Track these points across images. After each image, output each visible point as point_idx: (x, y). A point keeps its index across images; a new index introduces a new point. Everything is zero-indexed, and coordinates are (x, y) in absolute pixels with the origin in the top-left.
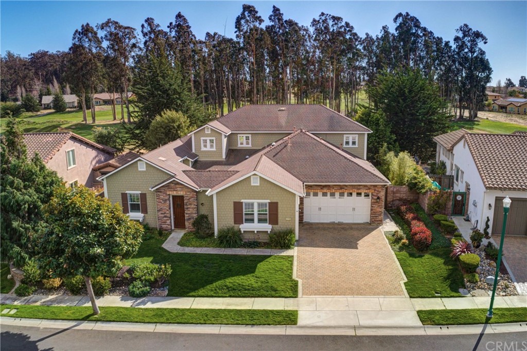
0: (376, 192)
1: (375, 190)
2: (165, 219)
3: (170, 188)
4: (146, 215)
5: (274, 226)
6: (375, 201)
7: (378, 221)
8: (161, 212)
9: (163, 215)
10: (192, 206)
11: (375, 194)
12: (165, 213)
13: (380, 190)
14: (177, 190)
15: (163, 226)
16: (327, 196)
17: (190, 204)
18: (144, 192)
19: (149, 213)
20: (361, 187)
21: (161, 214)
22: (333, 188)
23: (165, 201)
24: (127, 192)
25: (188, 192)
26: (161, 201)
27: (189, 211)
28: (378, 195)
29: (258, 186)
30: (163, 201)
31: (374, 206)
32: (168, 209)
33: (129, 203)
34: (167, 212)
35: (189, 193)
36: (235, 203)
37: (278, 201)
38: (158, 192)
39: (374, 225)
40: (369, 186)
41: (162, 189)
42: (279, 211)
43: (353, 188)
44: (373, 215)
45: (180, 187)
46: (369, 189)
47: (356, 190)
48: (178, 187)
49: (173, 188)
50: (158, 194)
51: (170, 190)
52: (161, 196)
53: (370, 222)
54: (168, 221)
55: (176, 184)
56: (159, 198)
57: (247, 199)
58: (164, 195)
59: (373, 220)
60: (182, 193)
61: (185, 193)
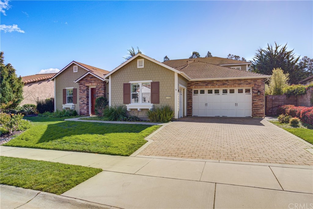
0: (256, 86)
2: (83, 105)
4: (76, 105)
5: (156, 105)
6: (256, 95)
7: (259, 114)
8: (81, 100)
9: (82, 103)
11: (255, 88)
12: (84, 101)
13: (260, 84)
14: (91, 82)
15: (82, 111)
16: (212, 93)
17: (100, 93)
18: (76, 88)
19: (77, 103)
20: (242, 82)
21: (82, 101)
22: (217, 84)
23: (84, 91)
24: (66, 88)
25: (99, 83)
26: (82, 91)
28: (259, 89)
29: (142, 68)
31: (255, 99)
32: (85, 97)
33: (67, 96)
35: (99, 84)
36: (124, 84)
37: (159, 81)
38: (80, 84)
39: (256, 117)
40: (249, 81)
41: (83, 82)
42: (160, 90)
43: (235, 84)
44: (255, 109)
45: (93, 79)
46: (250, 83)
47: (237, 85)
48: (92, 80)
49: (90, 81)
50: (80, 86)
51: (87, 82)
52: (82, 88)
53: (252, 115)
54: (85, 107)
55: (91, 78)
56: (80, 89)
57: (134, 81)
58: (84, 86)
59: (255, 113)
60: (94, 84)
61: (96, 85)
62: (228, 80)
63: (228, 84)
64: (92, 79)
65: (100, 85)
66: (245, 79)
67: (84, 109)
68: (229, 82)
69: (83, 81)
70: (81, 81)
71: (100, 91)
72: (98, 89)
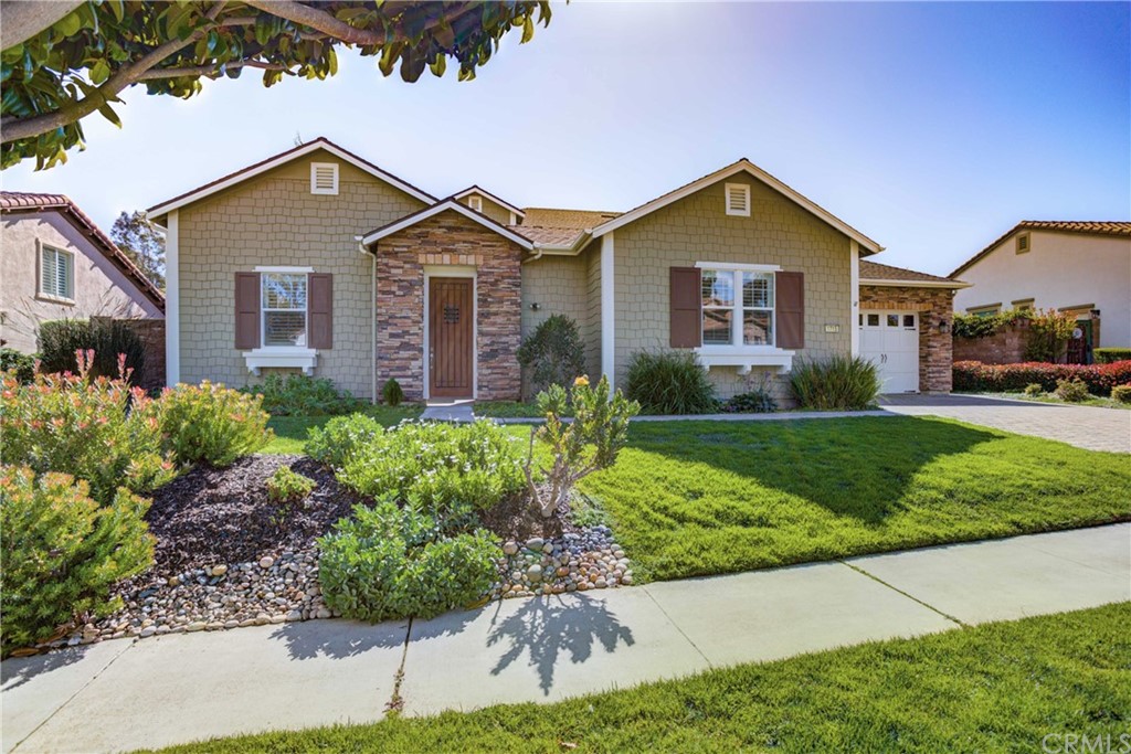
0: (936, 308)
1: (935, 304)
2: (403, 354)
3: (428, 243)
4: (325, 353)
6: (936, 332)
7: (943, 383)
8: (390, 330)
9: (396, 342)
10: (506, 307)
11: (935, 314)
12: (407, 333)
13: (944, 304)
14: (453, 251)
17: (501, 301)
18: (325, 271)
19: (337, 345)
20: (906, 296)
21: (391, 335)
23: (408, 289)
24: (258, 269)
25: (496, 257)
26: (394, 288)
27: (494, 324)
28: (942, 317)
29: (745, 218)
30: (400, 288)
31: (935, 344)
32: (416, 316)
33: (263, 310)
34: (414, 330)
35: (495, 262)
36: (675, 273)
37: (802, 270)
38: (387, 254)
39: (935, 393)
40: (922, 294)
41: (401, 246)
42: (806, 303)
43: (891, 298)
44: (935, 369)
45: (466, 238)
46: (923, 301)
47: (896, 304)
48: (459, 241)
49: (444, 244)
50: (385, 261)
51: (429, 248)
52: (393, 271)
53: (920, 388)
54: (413, 363)
55: (450, 229)
56: (386, 278)
57: (714, 261)
58: (407, 266)
59: (934, 380)
60: (471, 260)
61: (481, 262)
62: (875, 287)
63: (875, 298)
64: (456, 235)
65: (500, 264)
66: (913, 288)
67: (410, 373)
68: (876, 293)
69: (406, 242)
70: (389, 241)
71: (499, 294)
72: (493, 284)
